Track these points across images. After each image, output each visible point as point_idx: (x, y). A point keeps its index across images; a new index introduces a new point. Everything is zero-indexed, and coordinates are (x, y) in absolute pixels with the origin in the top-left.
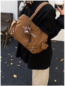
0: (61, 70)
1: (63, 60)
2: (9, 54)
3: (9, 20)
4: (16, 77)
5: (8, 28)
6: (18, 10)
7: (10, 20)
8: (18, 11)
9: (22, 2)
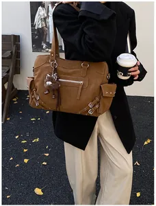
0: (149, 166)
1: (149, 141)
2: (17, 137)
3: (12, 53)
4: (42, 193)
5: (8, 72)
6: (33, 26)
7: (14, 52)
8: (33, 30)
9: (40, 8)
